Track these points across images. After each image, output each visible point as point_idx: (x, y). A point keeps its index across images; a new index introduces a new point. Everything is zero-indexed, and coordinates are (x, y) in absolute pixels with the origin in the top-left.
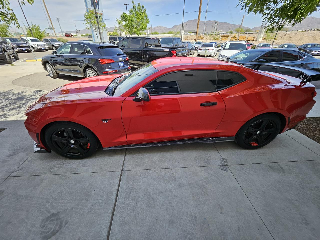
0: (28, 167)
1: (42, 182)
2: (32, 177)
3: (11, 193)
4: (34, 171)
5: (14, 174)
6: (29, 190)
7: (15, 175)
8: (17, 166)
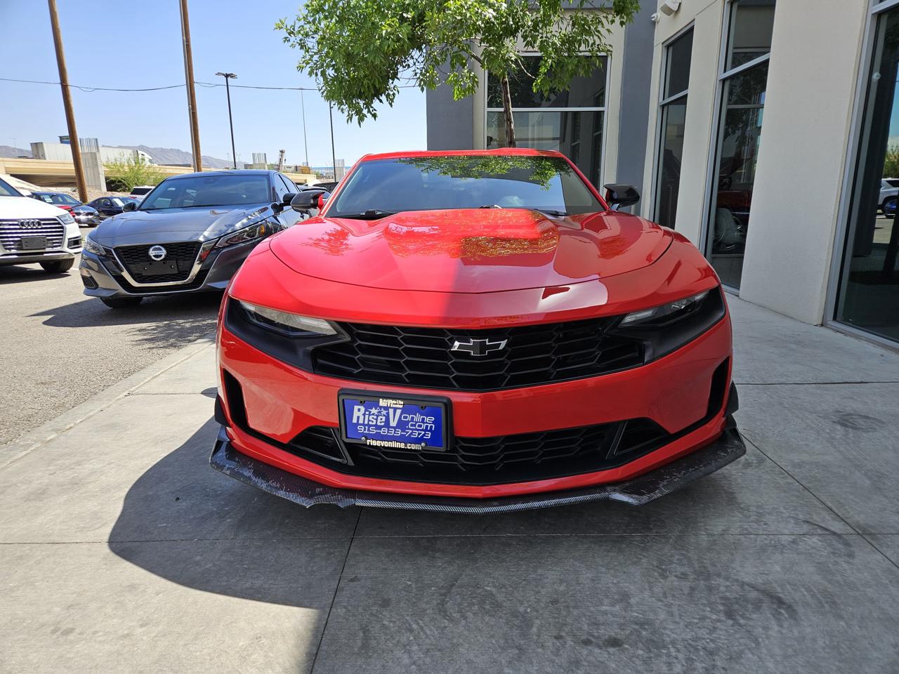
0: (785, 511)
1: (803, 462)
2: (807, 485)
3: (886, 497)
4: (785, 492)
5: (837, 527)
6: (842, 472)
7: (836, 523)
8: (810, 542)
